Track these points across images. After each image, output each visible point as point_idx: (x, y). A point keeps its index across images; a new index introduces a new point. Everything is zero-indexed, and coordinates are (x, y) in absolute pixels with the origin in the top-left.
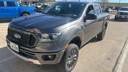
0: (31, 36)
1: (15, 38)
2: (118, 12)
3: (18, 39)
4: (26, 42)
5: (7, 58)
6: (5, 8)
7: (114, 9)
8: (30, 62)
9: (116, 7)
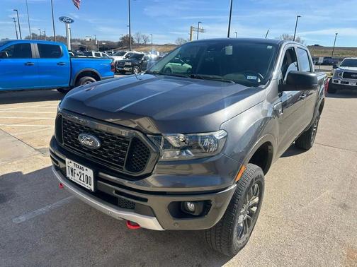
0: (136, 141)
1: (81, 147)
2: (337, 72)
3: (89, 150)
4: (107, 155)
5: (49, 205)
6: (33, 61)
7: (322, 64)
8: (129, 221)
9: (325, 58)
